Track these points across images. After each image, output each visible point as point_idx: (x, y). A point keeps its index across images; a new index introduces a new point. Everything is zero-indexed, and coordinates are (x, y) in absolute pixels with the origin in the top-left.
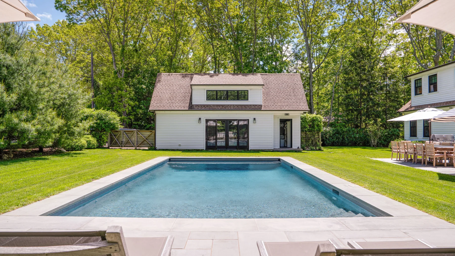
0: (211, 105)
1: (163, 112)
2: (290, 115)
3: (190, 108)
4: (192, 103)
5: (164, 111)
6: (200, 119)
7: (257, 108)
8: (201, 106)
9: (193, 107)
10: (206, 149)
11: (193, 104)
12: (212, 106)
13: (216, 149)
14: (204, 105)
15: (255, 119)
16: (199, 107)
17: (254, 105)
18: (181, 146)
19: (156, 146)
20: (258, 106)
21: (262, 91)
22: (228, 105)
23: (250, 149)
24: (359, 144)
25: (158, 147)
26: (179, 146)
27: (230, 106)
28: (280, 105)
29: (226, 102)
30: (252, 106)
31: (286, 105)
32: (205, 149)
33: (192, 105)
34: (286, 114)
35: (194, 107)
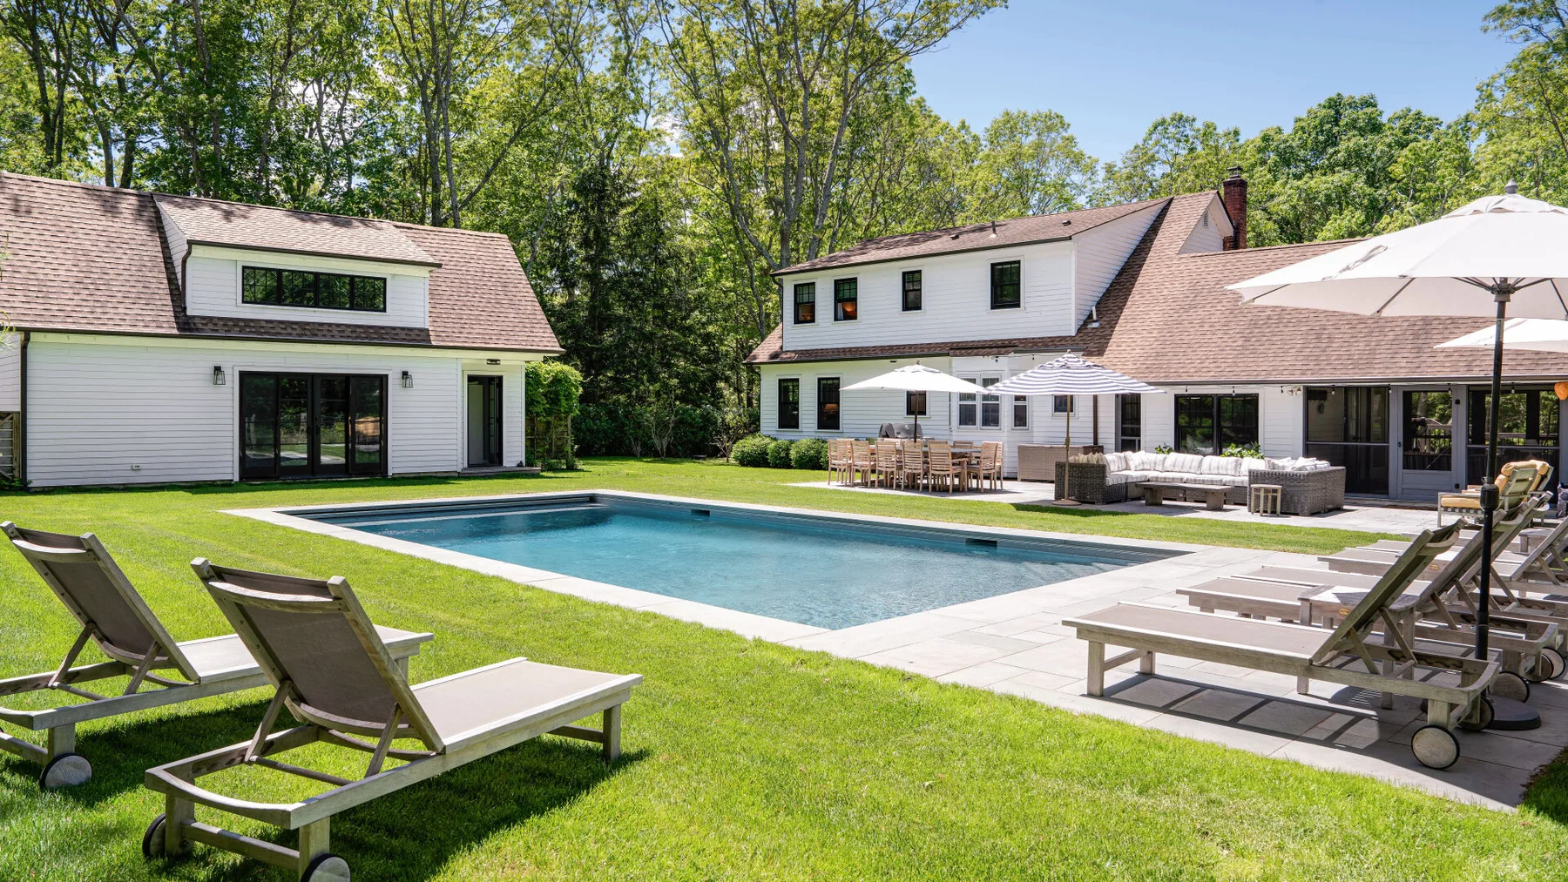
0: (260, 320)
1: (63, 338)
2: (502, 362)
3: (185, 330)
4: (185, 308)
5: (65, 336)
6: (218, 369)
7: (416, 338)
8: (221, 323)
9: (192, 326)
10: (241, 478)
11: (189, 313)
12: (264, 324)
13: (277, 478)
14: (236, 321)
15: (405, 374)
16: (215, 325)
17: (403, 329)
18: (140, 473)
19: (29, 477)
20: (418, 333)
21: (427, 282)
22: (322, 324)
23: (390, 474)
24: (599, 449)
25: (35, 477)
26: (133, 473)
27: (326, 327)
28: (481, 331)
29: (313, 314)
30: (398, 331)
31: (496, 332)
32: (236, 479)
33: (186, 316)
34: (492, 360)
35: (200, 326)
